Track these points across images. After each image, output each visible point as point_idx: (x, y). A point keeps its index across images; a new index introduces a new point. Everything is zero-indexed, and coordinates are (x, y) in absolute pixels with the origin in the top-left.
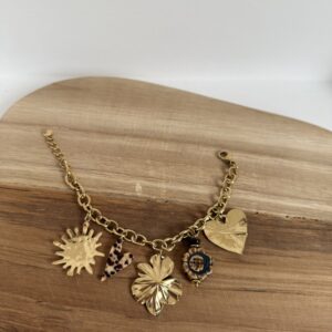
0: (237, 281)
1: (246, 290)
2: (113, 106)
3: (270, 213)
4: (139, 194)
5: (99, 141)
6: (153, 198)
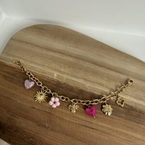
0: (84, 122)
1: (86, 126)
2: (55, 38)
4: (55, 78)
5: (45, 52)
6: (60, 80)
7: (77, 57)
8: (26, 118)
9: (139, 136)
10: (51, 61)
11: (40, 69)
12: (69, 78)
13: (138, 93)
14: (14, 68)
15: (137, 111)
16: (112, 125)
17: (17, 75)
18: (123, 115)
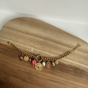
0: (50, 78)
1: (51, 80)
2: (31, 26)
3: (63, 62)
4: (32, 52)
5: (26, 35)
6: (35, 53)
7: (45, 38)
8: (15, 77)
9: (81, 85)
10: (29, 41)
11: (23, 46)
12: (41, 51)
13: (81, 60)
14: (6, 46)
15: (80, 70)
16: (66, 79)
17: (9, 50)
18: (72, 73)
